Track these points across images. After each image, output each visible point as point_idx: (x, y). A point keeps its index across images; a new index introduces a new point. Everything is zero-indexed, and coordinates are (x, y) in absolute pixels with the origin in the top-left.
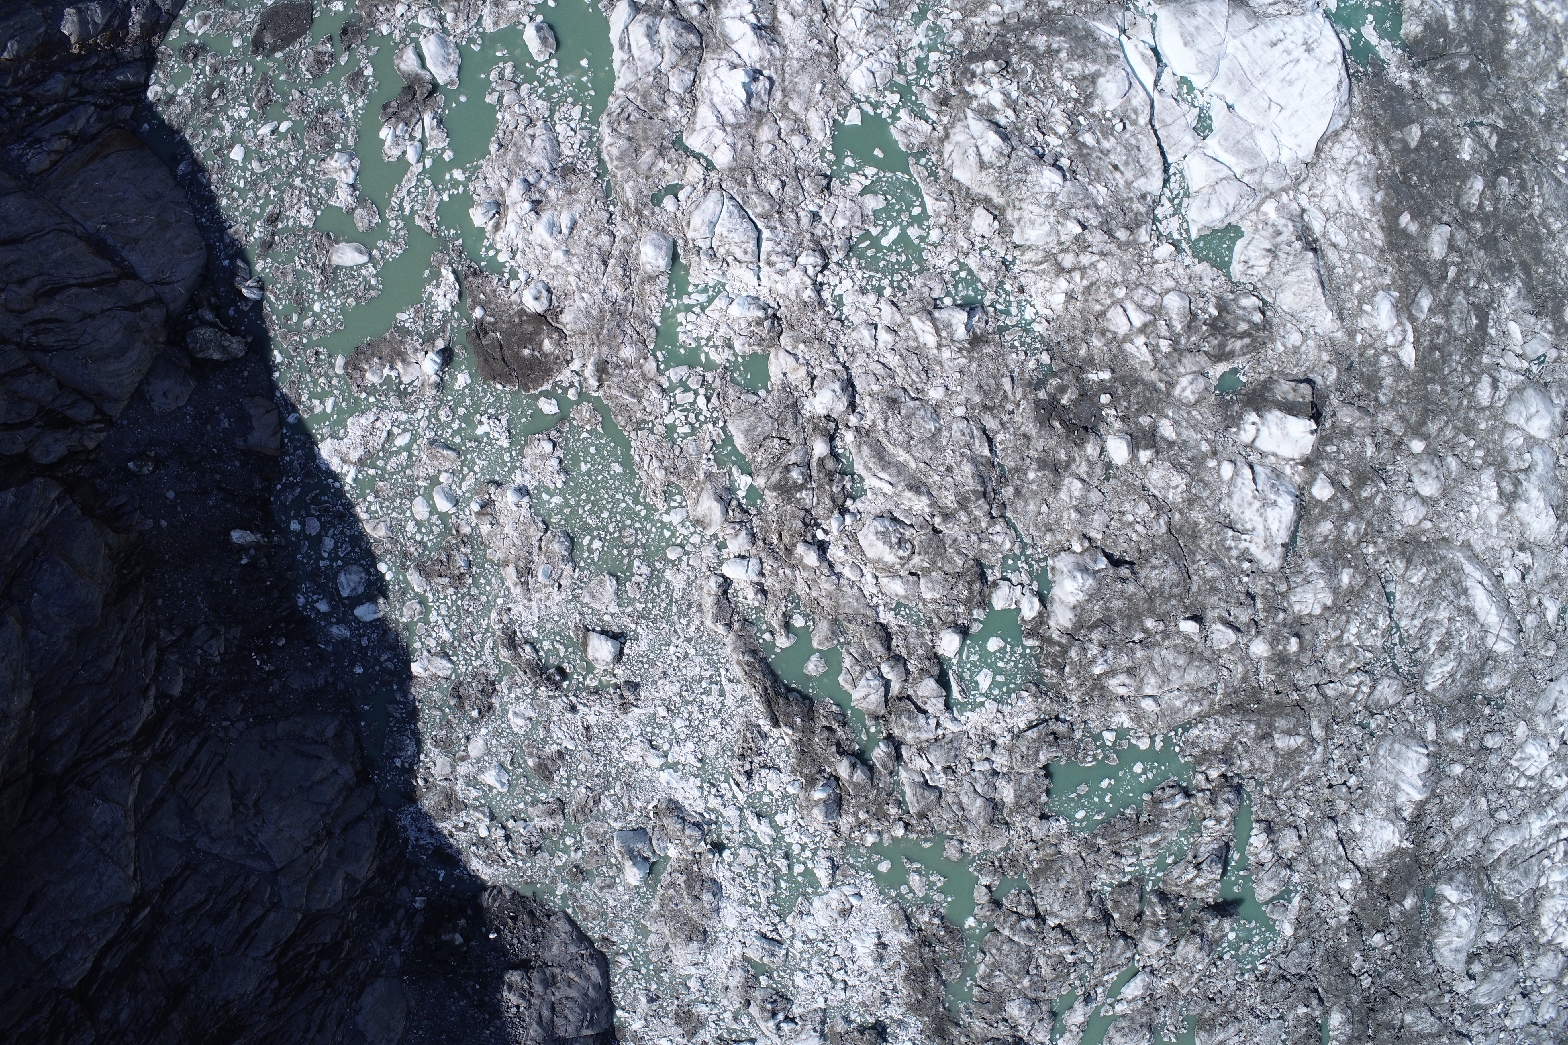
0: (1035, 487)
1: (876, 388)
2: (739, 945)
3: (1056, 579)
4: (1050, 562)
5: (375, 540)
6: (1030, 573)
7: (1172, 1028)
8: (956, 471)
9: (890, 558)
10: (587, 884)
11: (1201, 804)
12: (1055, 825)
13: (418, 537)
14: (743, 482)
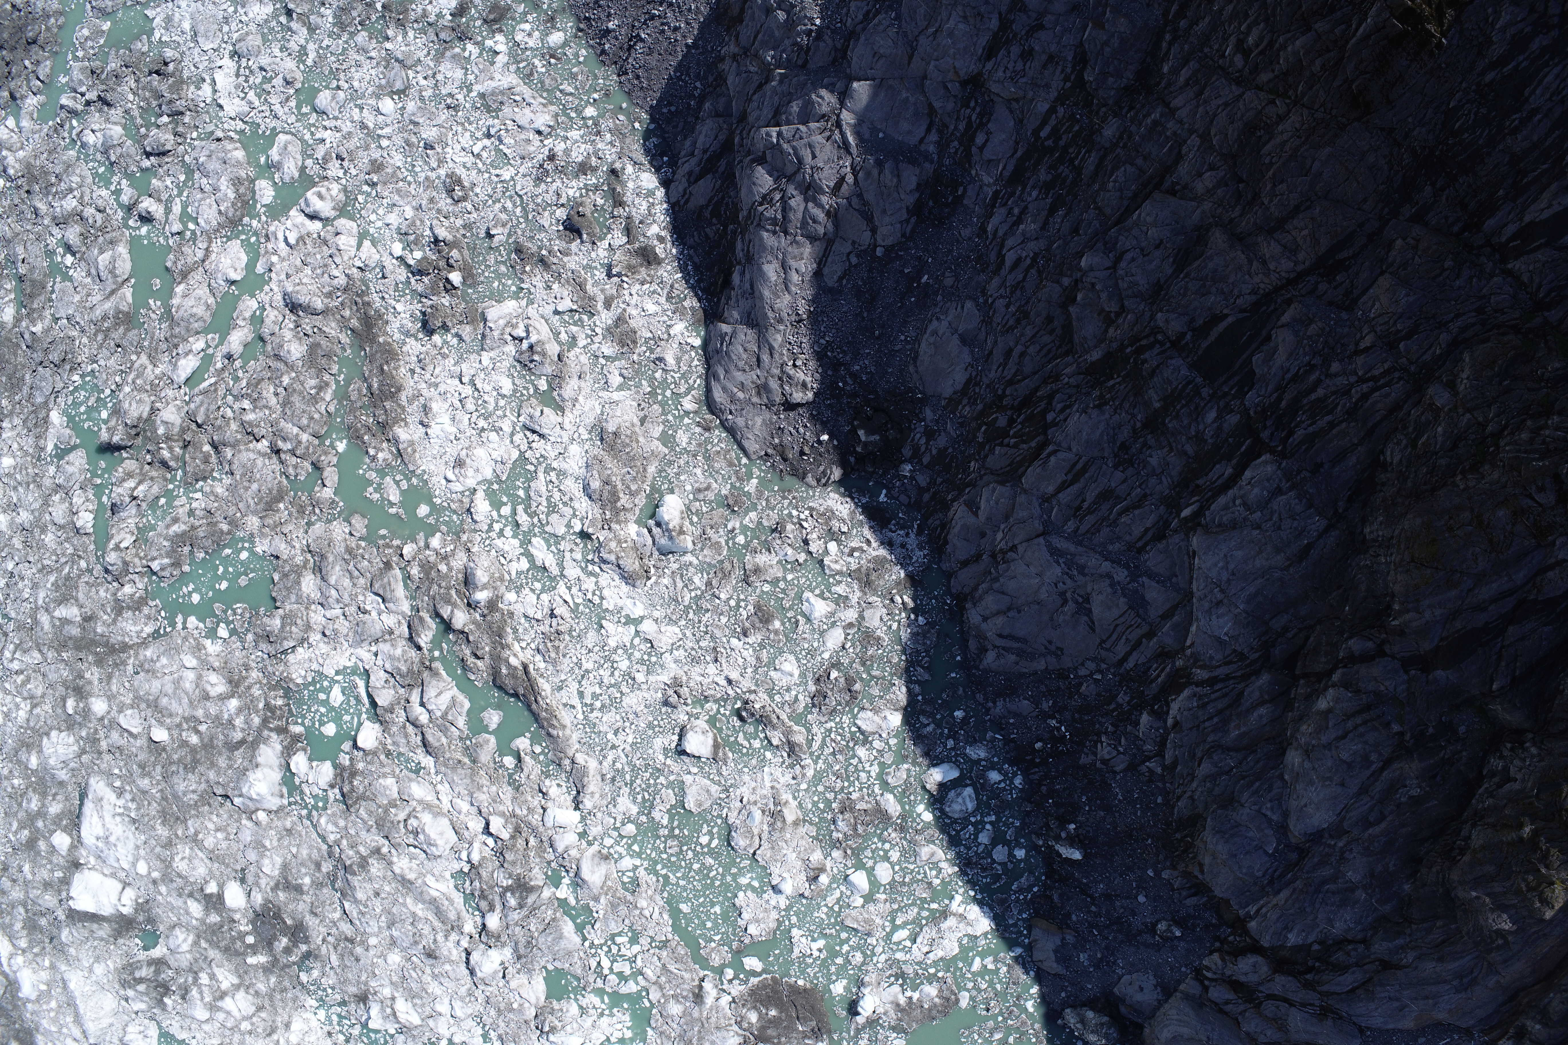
0: (303, 870)
1: (447, 967)
2: (567, 426)
3: (278, 788)
4: (285, 802)
5: (933, 842)
6: (302, 793)
7: (153, 316)
8: (371, 893)
9: (426, 818)
10: (724, 492)
11: (137, 560)
12: (265, 548)
13: (887, 846)
14: (564, 892)
